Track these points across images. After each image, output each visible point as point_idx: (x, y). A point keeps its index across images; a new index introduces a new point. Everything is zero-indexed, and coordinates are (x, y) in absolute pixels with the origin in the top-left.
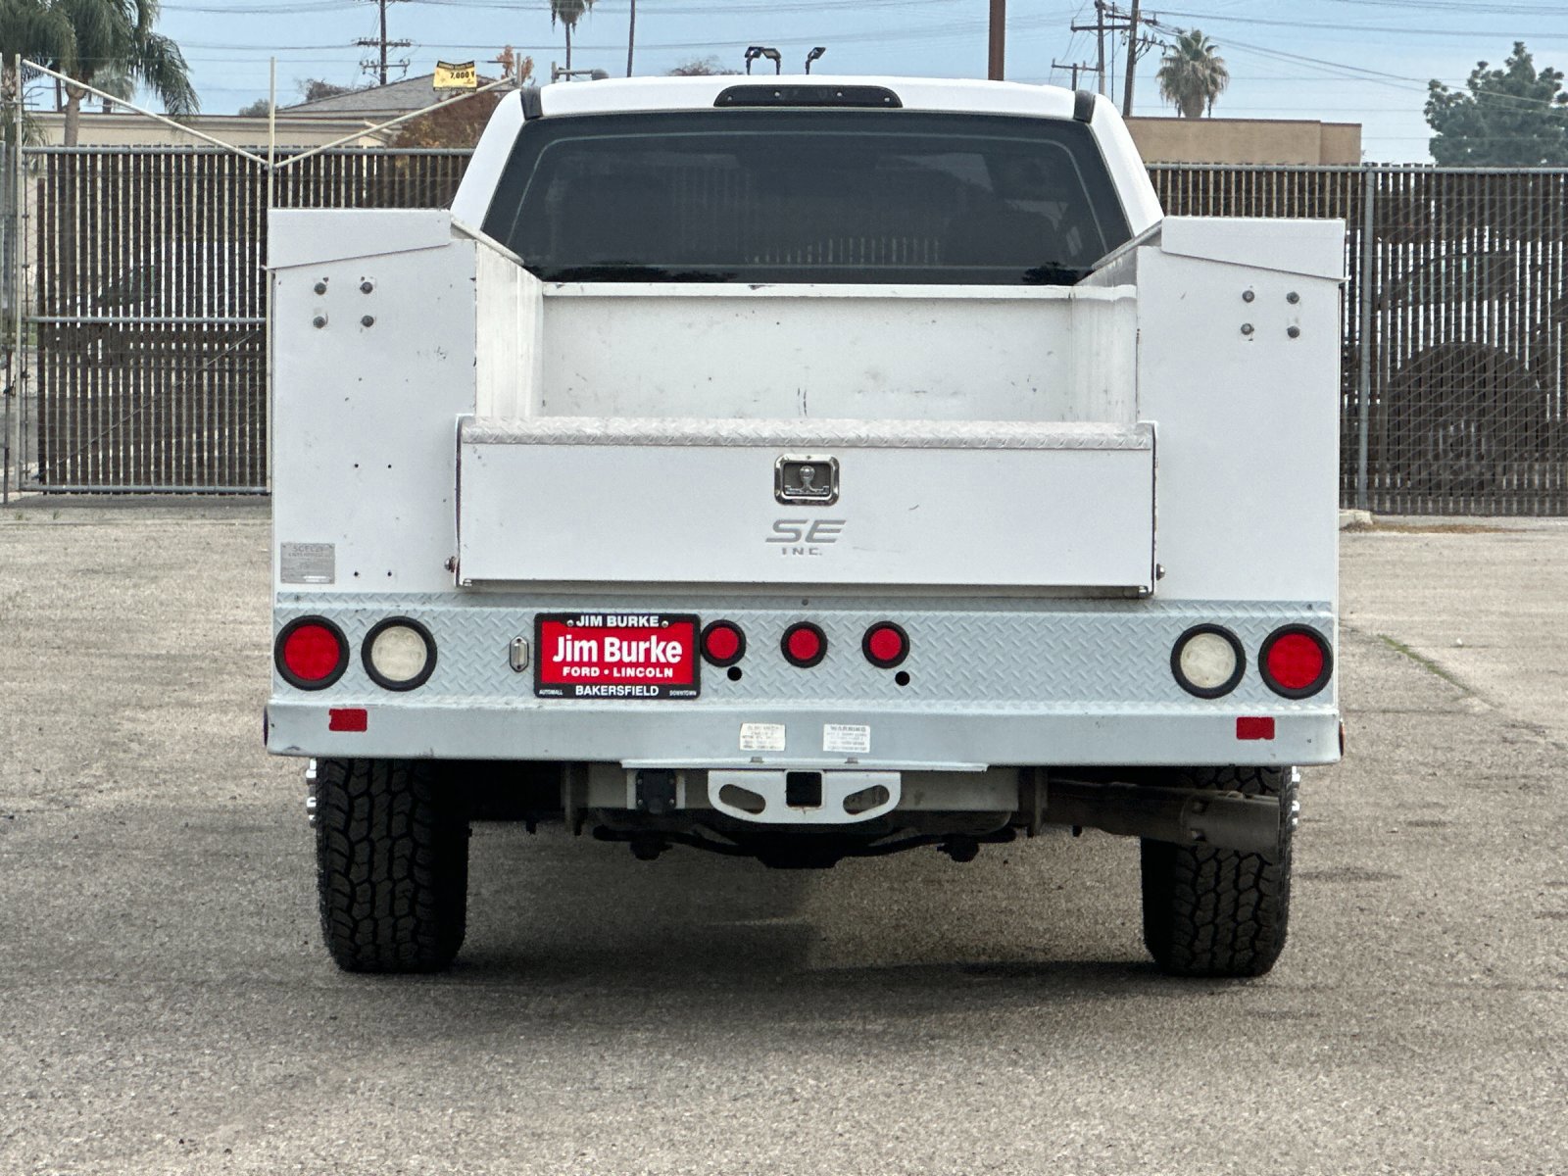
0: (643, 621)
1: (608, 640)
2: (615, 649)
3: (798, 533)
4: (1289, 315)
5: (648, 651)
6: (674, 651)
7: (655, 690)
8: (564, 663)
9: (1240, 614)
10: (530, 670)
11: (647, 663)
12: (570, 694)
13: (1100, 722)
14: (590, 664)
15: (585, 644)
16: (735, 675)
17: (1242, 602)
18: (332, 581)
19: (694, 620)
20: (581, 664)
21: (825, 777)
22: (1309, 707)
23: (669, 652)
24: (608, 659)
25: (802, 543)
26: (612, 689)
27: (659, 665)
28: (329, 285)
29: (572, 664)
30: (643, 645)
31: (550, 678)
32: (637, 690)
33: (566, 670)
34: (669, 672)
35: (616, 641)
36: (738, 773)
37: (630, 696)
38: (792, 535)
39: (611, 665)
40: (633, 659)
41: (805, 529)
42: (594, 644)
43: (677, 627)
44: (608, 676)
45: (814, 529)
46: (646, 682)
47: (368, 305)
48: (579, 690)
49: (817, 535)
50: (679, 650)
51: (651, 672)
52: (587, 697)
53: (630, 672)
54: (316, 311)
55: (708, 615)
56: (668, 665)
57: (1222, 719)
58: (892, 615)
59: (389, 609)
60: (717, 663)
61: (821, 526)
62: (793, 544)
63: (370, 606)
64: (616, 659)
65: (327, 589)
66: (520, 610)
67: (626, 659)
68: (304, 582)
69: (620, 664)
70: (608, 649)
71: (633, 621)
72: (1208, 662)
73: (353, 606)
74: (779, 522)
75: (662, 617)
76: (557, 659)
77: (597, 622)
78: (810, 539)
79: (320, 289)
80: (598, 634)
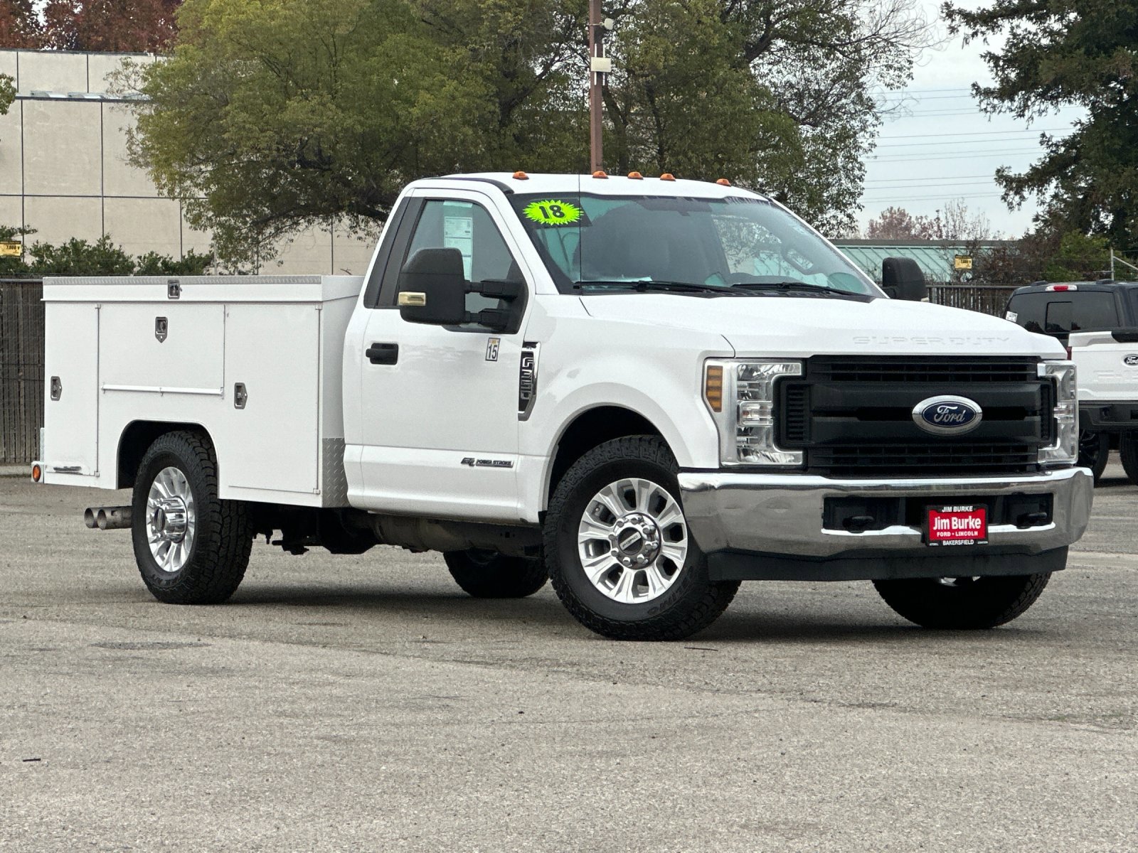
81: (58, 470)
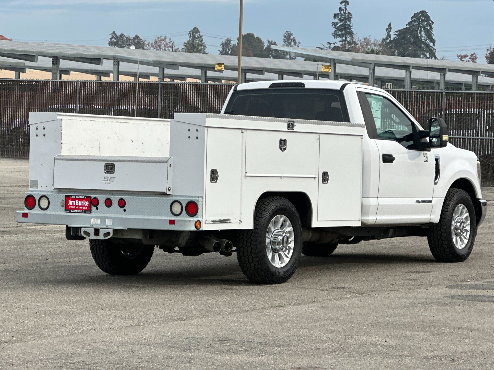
0: (82, 197)
1: (77, 201)
2: (78, 203)
3: (108, 179)
4: (196, 134)
5: (83, 203)
6: (86, 203)
7: (84, 211)
8: (70, 205)
9: (182, 198)
10: (64, 207)
11: (83, 206)
12: (70, 212)
13: (146, 220)
14: (74, 206)
15: (73, 202)
16: (97, 209)
17: (189, 196)
18: (37, 188)
19: (90, 197)
20: (72, 206)
21: (101, 230)
22: (191, 219)
23: (87, 204)
24: (77, 205)
25: (108, 182)
26: (77, 211)
27: (85, 206)
28: (38, 128)
29: (71, 206)
30: (82, 202)
31: (67, 209)
32: (81, 211)
33: (70, 207)
34: (86, 208)
35: (78, 201)
36: (87, 228)
37: (80, 213)
38: (107, 180)
39: (77, 206)
40: (81, 205)
41: (109, 178)
42: (74, 202)
43: (87, 198)
44: (77, 208)
45: (110, 179)
46: (82, 210)
47: (45, 132)
48: (72, 211)
49: (111, 180)
50: (88, 203)
51: (84, 208)
52: (73, 212)
53: (80, 208)
54: (36, 133)
55: (93, 196)
56: (86, 206)
57: (167, 220)
58: (123, 197)
59: (43, 194)
60: (95, 206)
61: (112, 178)
62: (107, 182)
63: (40, 193)
64: (78, 205)
65: (37, 189)
66: (63, 194)
67: (80, 205)
68: (33, 188)
69: (79, 206)
70: (76, 203)
71: (80, 197)
72: (177, 208)
73: (36, 193)
74: (105, 177)
75: (85, 196)
76: (69, 204)
77: (74, 197)
78: (110, 181)
79: (37, 129)
80: (75, 199)
81: (214, 222)
